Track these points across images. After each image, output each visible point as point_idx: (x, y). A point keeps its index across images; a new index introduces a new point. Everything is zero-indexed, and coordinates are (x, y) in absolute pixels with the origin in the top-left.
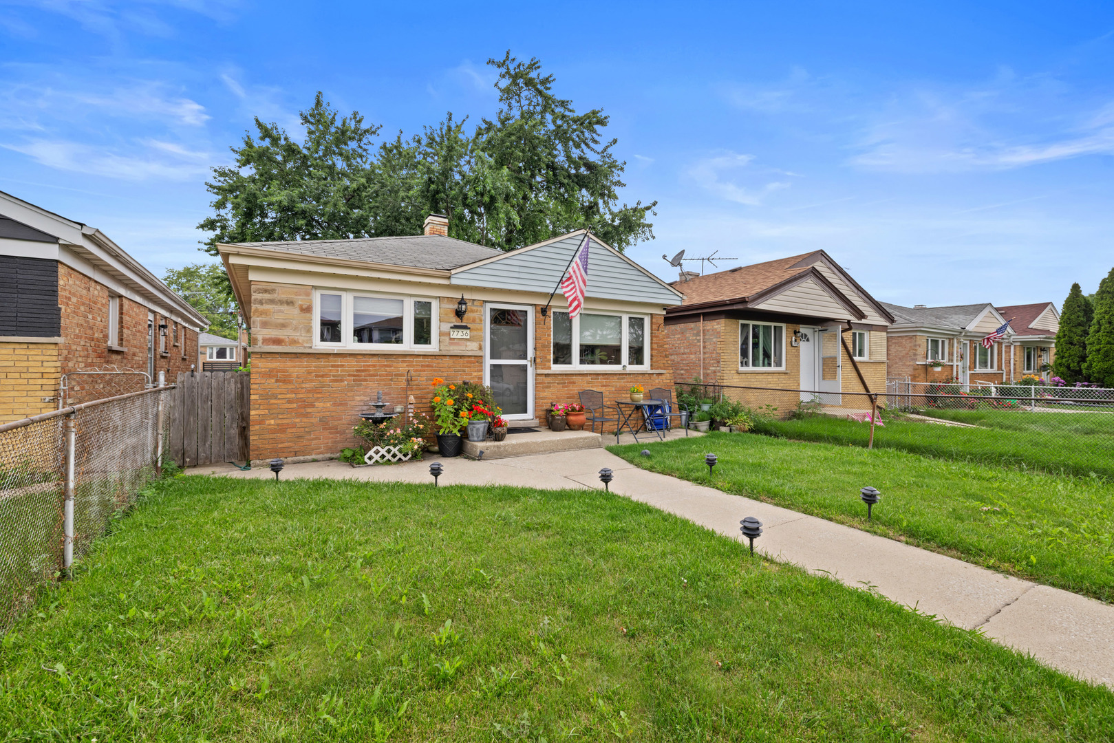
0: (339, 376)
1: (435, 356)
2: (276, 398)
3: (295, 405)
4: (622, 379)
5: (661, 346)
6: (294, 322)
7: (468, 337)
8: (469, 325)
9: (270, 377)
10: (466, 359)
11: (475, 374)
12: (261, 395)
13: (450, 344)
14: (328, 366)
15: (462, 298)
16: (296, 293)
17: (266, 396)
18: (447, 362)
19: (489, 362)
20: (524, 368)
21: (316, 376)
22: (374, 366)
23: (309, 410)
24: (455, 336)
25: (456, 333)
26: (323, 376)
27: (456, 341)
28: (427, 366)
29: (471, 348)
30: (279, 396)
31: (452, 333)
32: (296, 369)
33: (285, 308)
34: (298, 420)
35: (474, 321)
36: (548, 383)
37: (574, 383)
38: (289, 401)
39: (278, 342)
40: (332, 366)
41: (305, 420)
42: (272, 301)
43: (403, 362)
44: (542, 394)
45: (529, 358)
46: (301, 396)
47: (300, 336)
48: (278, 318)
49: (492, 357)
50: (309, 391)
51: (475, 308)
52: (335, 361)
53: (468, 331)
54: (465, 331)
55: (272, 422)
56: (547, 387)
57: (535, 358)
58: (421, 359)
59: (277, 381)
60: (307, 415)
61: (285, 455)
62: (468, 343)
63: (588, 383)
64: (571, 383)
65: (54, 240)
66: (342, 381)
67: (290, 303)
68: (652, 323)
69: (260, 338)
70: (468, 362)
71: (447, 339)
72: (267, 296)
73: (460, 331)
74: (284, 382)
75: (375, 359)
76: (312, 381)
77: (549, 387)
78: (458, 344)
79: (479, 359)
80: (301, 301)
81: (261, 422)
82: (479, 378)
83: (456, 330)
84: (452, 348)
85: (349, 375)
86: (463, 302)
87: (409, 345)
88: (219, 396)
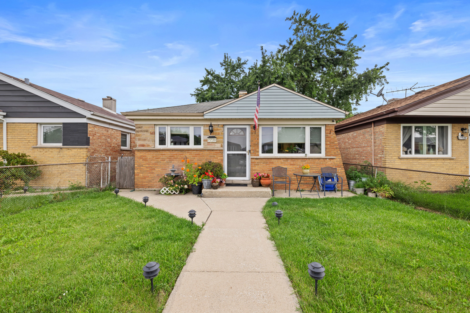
0: (163, 158)
1: (201, 150)
2: (143, 166)
3: (148, 169)
4: (304, 161)
5: (332, 143)
6: (148, 138)
7: (216, 141)
8: (216, 136)
9: (141, 158)
10: (215, 151)
11: (219, 158)
12: (138, 165)
13: (208, 145)
14: (159, 155)
15: (211, 124)
16: (149, 128)
17: (140, 166)
18: (206, 153)
19: (226, 152)
20: (245, 155)
21: (156, 158)
22: (176, 154)
23: (153, 171)
24: (209, 141)
25: (210, 140)
26: (158, 158)
27: (210, 143)
28: (198, 154)
29: (218, 146)
30: (144, 166)
31: (208, 140)
32: (149, 155)
33: (145, 133)
34: (149, 175)
35: (219, 134)
36: (257, 163)
37: (273, 163)
38: (147, 168)
39: (143, 146)
40: (161, 155)
41: (152, 175)
42: (141, 131)
43: (188, 153)
44: (254, 168)
45: (247, 151)
46: (151, 166)
47: (151, 143)
48: (143, 137)
49: (228, 150)
50: (153, 164)
51: (219, 128)
52: (162, 153)
53: (216, 139)
54: (214, 139)
55: (141, 175)
56: (257, 165)
57: (250, 150)
58: (195, 151)
59: (143, 160)
60: (153, 173)
61: (145, 187)
62: (216, 144)
63: (281, 163)
64: (271, 163)
65: (84, 117)
66: (165, 160)
67: (147, 131)
68: (326, 130)
69: (138, 144)
70: (216, 153)
71: (206, 143)
72: (140, 129)
73: (212, 139)
74: (145, 160)
75: (177, 152)
76: (154, 160)
77: (258, 165)
78: (211, 145)
79: (222, 151)
80: (151, 130)
81: (138, 175)
82: (221, 160)
83: (210, 139)
84: (208, 146)
85: (167, 158)
86: (211, 126)
87: (192, 145)
88: (129, 165)
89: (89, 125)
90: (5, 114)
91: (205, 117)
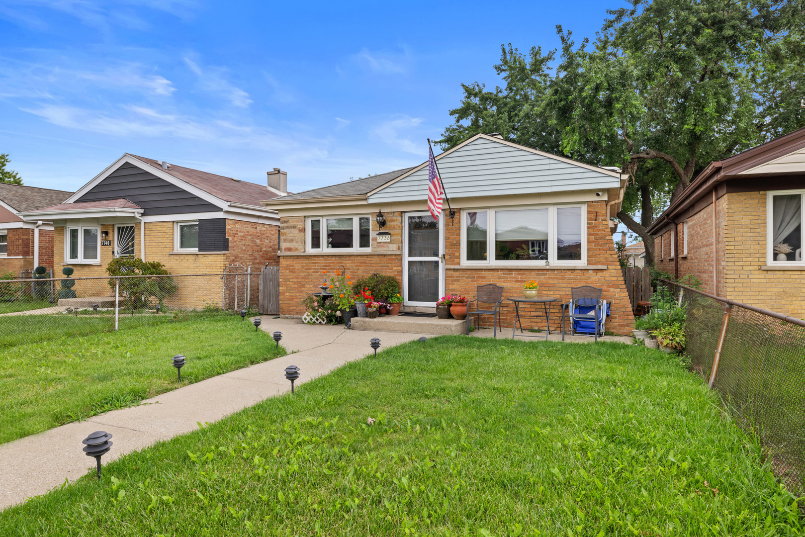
0: (315, 269)
1: (368, 255)
2: (289, 281)
3: (296, 286)
4: (542, 275)
5: (601, 238)
6: (296, 238)
7: (389, 241)
8: (391, 232)
9: (287, 269)
10: (389, 257)
11: (395, 268)
12: (284, 279)
13: (378, 246)
14: (310, 263)
15: (380, 212)
16: (297, 222)
17: (286, 280)
18: (376, 259)
19: (407, 259)
20: (437, 263)
21: (306, 269)
22: (333, 263)
23: (303, 289)
24: (380, 241)
25: (381, 238)
26: (309, 269)
27: (382, 244)
28: (363, 263)
29: (393, 249)
30: (291, 280)
31: (378, 238)
32: (297, 265)
33: (292, 230)
34: (298, 294)
35: (394, 228)
36: (457, 277)
37: (484, 278)
38: (294, 284)
39: (289, 249)
40: (313, 263)
41: (301, 294)
42: (288, 227)
43: (349, 260)
44: (451, 287)
45: (440, 256)
46: (299, 280)
47: (299, 246)
48: (290, 236)
49: (410, 255)
50: (303, 278)
51: (395, 218)
52: (314, 260)
53: (390, 236)
54: (387, 236)
55: (288, 294)
56: (456, 281)
57: (444, 255)
58: (359, 258)
59: (290, 272)
60: (302, 292)
61: (293, 313)
62: (390, 245)
63: (499, 278)
64: (480, 277)
66: (317, 272)
67: (294, 227)
68: (589, 212)
69: (283, 248)
70: (389, 259)
71: (375, 242)
72: (286, 225)
73: (384, 236)
74: (292, 272)
75: (334, 258)
76: (304, 272)
77: (458, 281)
78: (383, 246)
79: (399, 257)
80: (300, 225)
81: (283, 294)
82: (398, 272)
83: (381, 236)
84: (379, 249)
85: (321, 269)
86: (380, 215)
87: (356, 248)
88: (275, 279)
89: (227, 222)
90: (142, 211)
91: (370, 201)
